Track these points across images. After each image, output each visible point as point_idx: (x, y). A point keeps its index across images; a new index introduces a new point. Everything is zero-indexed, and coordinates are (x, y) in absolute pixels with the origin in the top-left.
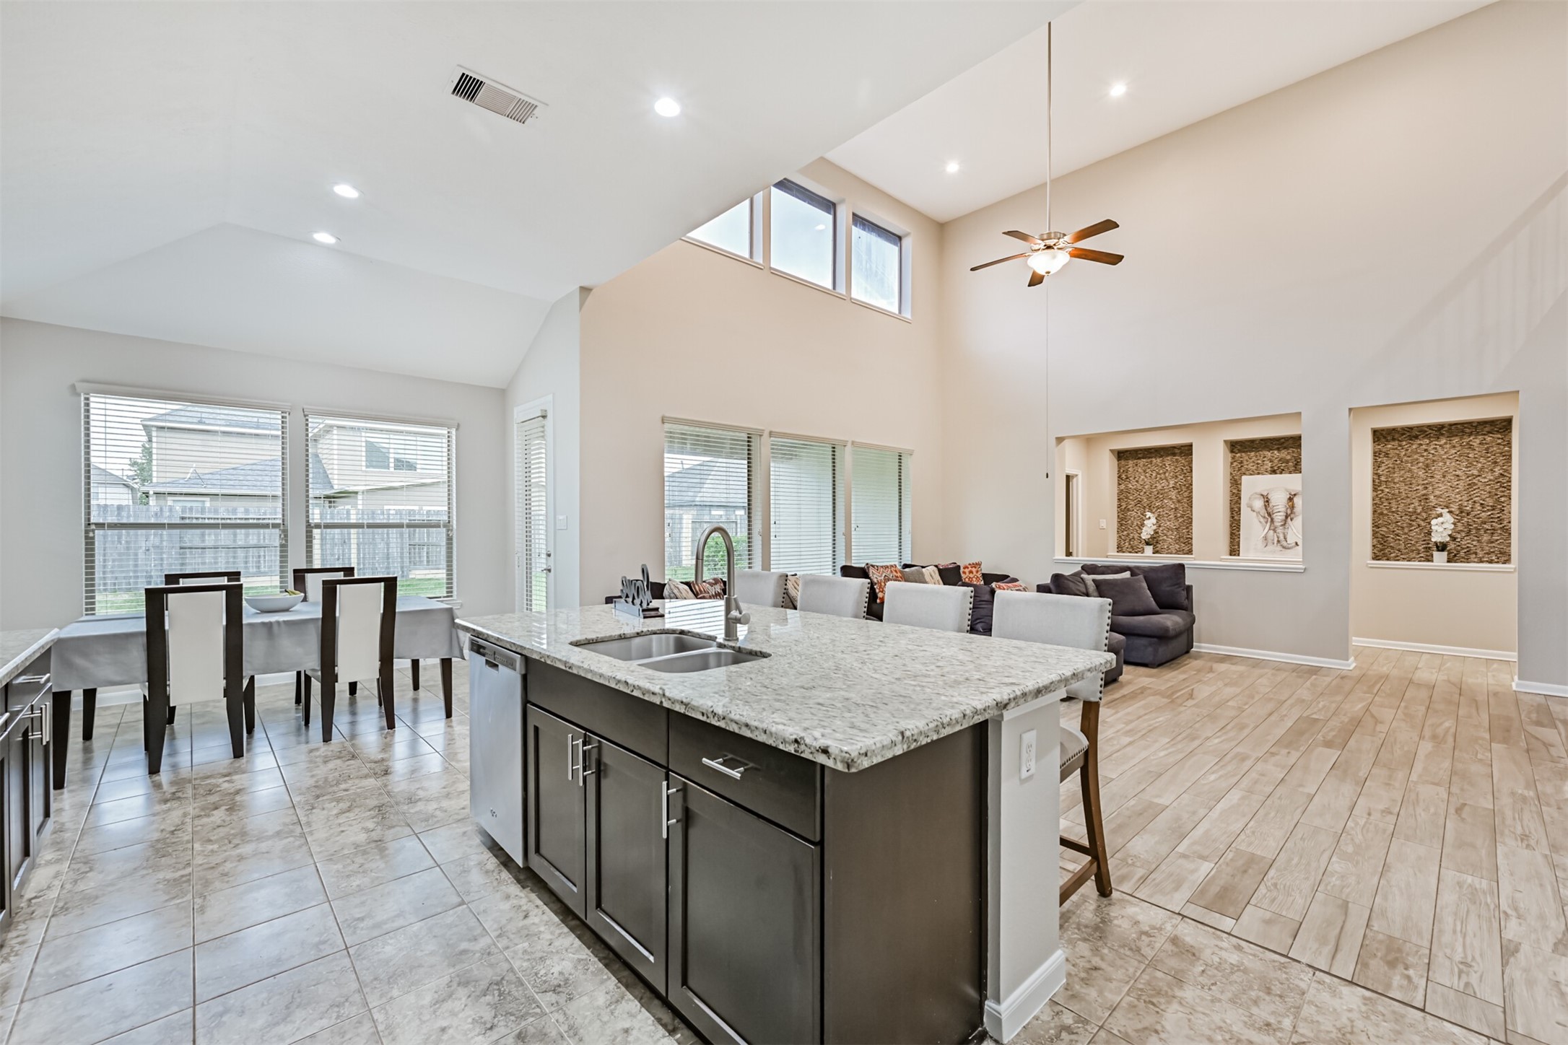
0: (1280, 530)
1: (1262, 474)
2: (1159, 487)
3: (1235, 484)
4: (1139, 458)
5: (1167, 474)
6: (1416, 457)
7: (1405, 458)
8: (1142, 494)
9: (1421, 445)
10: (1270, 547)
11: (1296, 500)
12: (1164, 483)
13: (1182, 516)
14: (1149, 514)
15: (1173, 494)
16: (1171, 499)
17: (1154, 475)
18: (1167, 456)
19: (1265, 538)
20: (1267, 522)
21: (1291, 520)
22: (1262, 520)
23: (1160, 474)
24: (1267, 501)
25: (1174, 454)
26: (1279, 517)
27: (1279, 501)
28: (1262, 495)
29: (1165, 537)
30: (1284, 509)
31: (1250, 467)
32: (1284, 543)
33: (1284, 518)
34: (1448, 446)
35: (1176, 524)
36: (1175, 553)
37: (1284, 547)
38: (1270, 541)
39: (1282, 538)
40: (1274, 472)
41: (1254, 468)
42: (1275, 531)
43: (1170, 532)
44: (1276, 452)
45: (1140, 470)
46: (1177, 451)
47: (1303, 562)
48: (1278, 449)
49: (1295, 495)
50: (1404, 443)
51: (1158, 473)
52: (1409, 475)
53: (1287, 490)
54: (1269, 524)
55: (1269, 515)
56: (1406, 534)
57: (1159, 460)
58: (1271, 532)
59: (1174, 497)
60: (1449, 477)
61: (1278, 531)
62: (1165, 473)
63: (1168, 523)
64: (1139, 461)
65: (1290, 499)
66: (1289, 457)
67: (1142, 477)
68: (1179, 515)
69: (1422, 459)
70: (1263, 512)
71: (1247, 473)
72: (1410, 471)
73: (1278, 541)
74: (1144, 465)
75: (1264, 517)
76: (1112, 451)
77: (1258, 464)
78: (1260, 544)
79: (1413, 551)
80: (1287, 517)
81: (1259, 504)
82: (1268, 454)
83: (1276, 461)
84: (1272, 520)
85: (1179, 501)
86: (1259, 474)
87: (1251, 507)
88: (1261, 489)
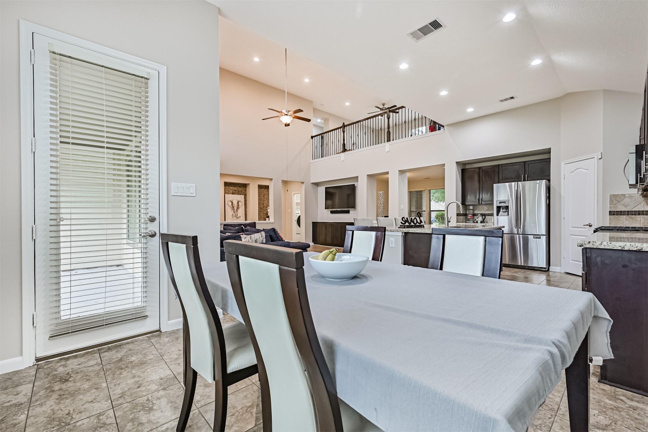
0: (236, 212)
1: (230, 194)
3: (225, 196)
7: (260, 193)
10: (234, 218)
11: (239, 203)
19: (232, 215)
20: (232, 210)
21: (239, 209)
22: (231, 209)
24: (232, 203)
26: (235, 208)
27: (235, 203)
28: (231, 201)
30: (236, 206)
31: (226, 191)
32: (237, 216)
33: (236, 208)
37: (237, 218)
38: (234, 216)
39: (236, 215)
40: (233, 194)
41: (228, 192)
44: (233, 187)
48: (234, 187)
49: (239, 201)
52: (260, 198)
53: (237, 200)
55: (233, 207)
58: (234, 213)
61: (236, 213)
65: (238, 203)
66: (236, 190)
70: (231, 206)
72: (261, 197)
73: (236, 216)
75: (232, 208)
77: (230, 191)
78: (231, 217)
79: (261, 218)
80: (237, 208)
81: (230, 204)
82: (231, 188)
83: (233, 190)
84: (234, 209)
86: (229, 194)
87: (228, 205)
88: (231, 199)
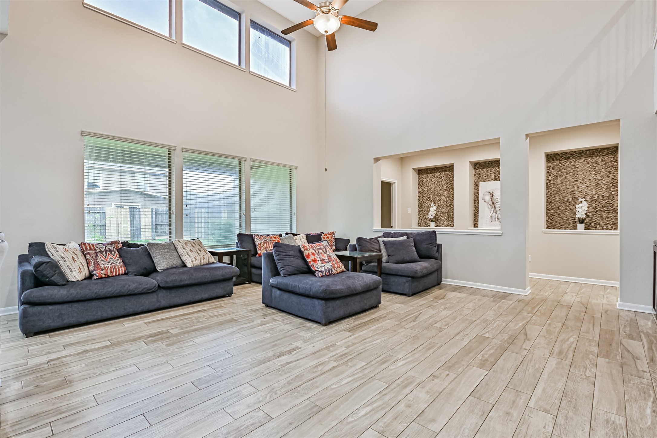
1: (490, 181)
2: (439, 190)
3: (477, 186)
4: (429, 173)
5: (442, 182)
6: (568, 169)
7: (563, 170)
8: (430, 193)
9: (571, 162)
10: (494, 222)
12: (441, 187)
13: (450, 206)
14: (432, 204)
15: (445, 193)
16: (444, 196)
17: (436, 182)
18: (442, 172)
19: (491, 217)
20: (492, 208)
22: (490, 207)
23: (439, 182)
24: (492, 196)
25: (446, 171)
26: (498, 205)
27: (498, 196)
28: (490, 193)
29: (441, 218)
31: (484, 177)
34: (585, 163)
35: (447, 210)
36: (446, 227)
38: (494, 219)
40: (496, 180)
41: (486, 177)
42: (496, 213)
43: (444, 215)
44: (497, 168)
45: (429, 180)
46: (447, 169)
47: (501, 230)
50: (562, 162)
51: (438, 182)
52: (565, 180)
54: (493, 209)
55: (493, 204)
56: (563, 214)
57: (438, 174)
58: (494, 213)
59: (446, 195)
60: (586, 180)
61: (498, 213)
62: (441, 181)
63: (443, 210)
64: (429, 175)
67: (430, 184)
68: (448, 205)
69: (571, 171)
70: (490, 202)
71: (482, 180)
72: (565, 177)
73: (498, 219)
74: (431, 177)
75: (491, 205)
76: (414, 169)
77: (488, 175)
78: (489, 221)
79: (567, 223)
81: (488, 198)
82: (493, 169)
83: (497, 173)
84: (495, 206)
85: (448, 197)
86: (488, 181)
87: (484, 199)
88: (489, 189)
